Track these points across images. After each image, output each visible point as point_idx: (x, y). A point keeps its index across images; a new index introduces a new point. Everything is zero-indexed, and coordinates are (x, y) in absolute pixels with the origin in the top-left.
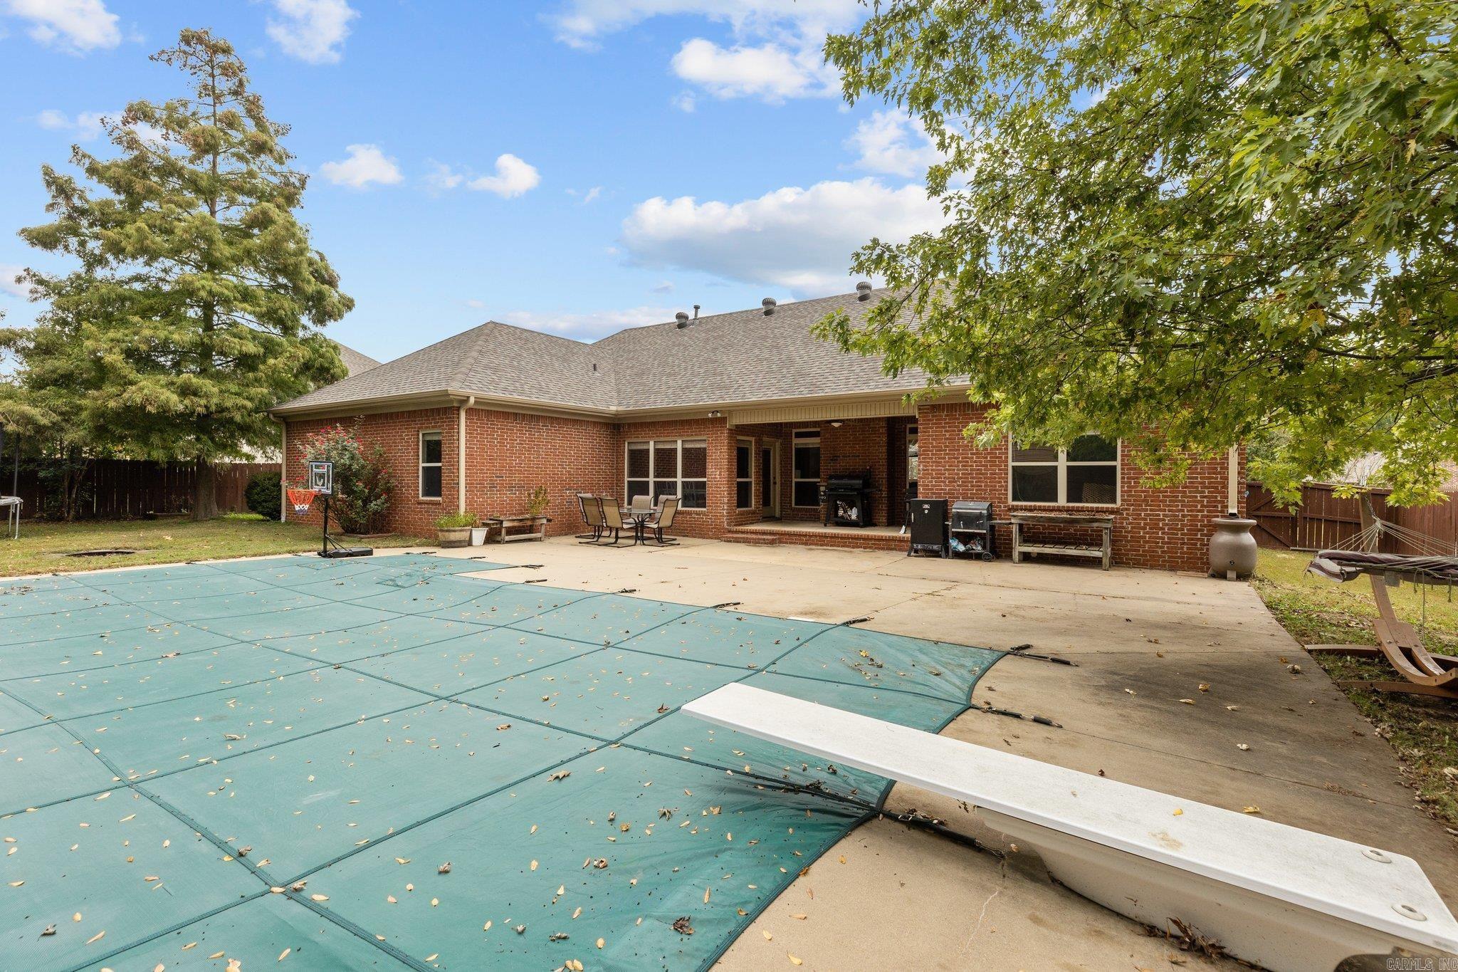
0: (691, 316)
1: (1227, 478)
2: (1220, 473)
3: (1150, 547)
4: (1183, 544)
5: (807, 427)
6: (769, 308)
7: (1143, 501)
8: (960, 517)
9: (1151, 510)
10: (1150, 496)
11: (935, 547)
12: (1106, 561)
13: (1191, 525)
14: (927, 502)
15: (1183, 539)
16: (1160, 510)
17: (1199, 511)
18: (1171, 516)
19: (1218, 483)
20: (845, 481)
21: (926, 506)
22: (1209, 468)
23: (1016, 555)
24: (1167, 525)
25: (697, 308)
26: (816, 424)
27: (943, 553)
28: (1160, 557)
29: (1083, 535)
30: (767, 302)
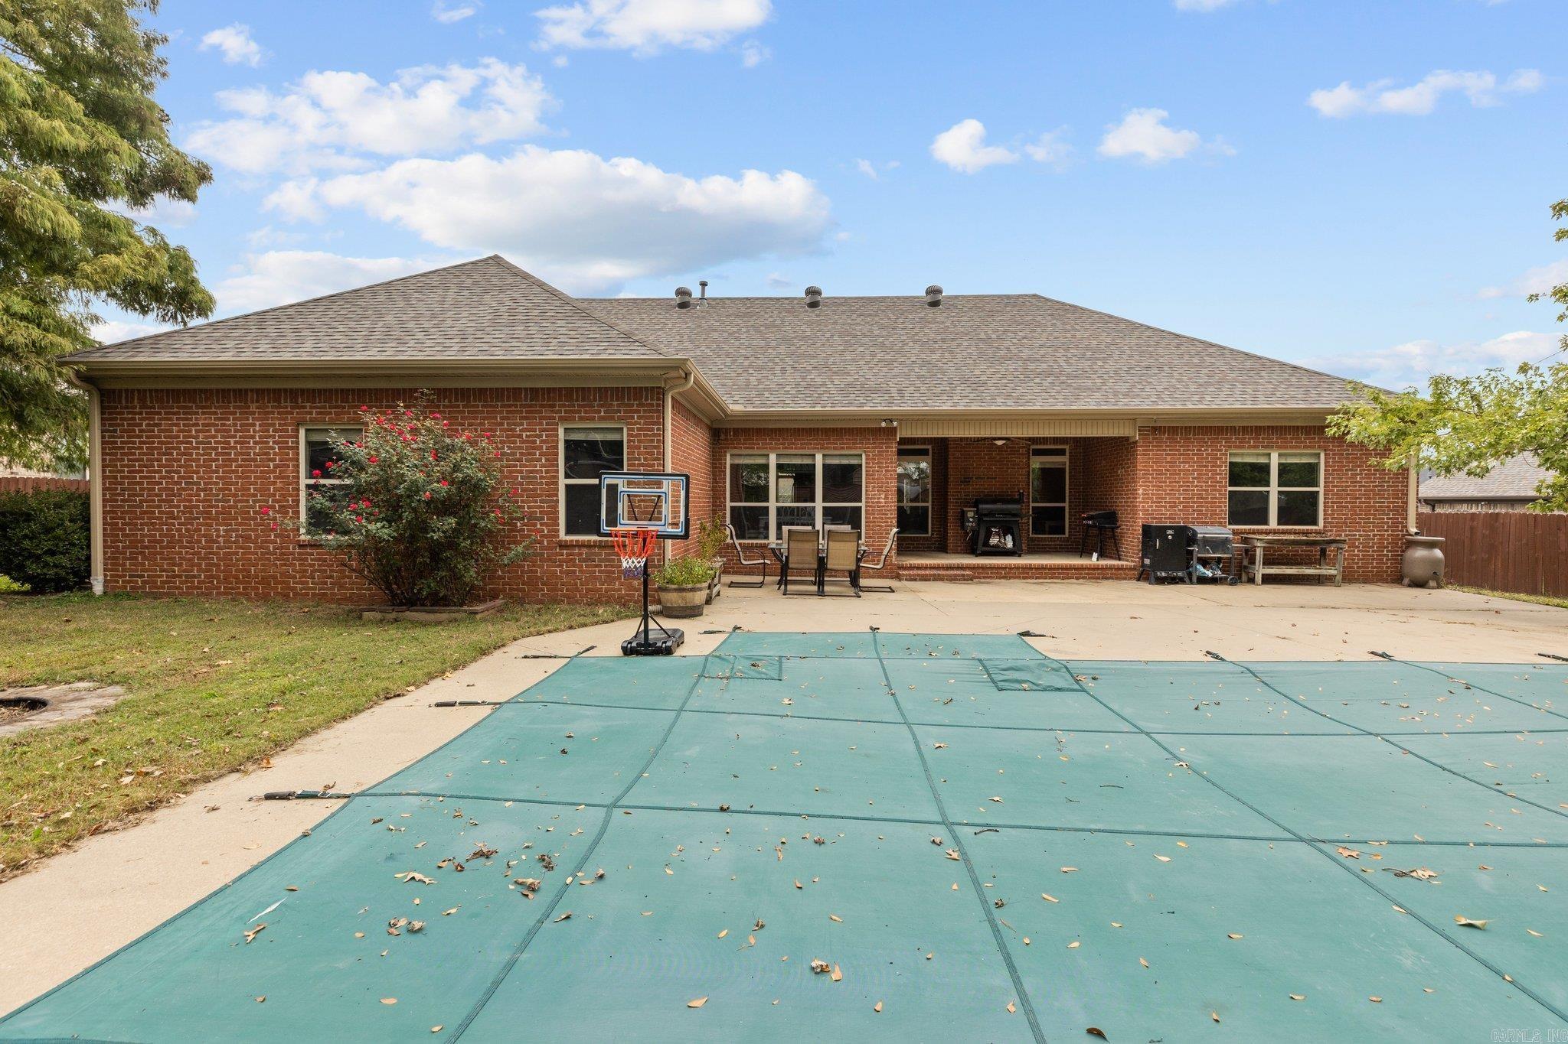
0: (696, 293)
1: (1406, 503)
2: (1401, 498)
3: (1349, 563)
4: (1373, 559)
5: (915, 444)
6: (813, 298)
7: (1344, 523)
8: (1208, 542)
9: (1350, 531)
10: (1350, 519)
11: (1180, 574)
12: (1339, 578)
13: (1379, 543)
14: (1170, 528)
15: (1373, 555)
16: (1357, 531)
17: (1386, 531)
18: (1365, 535)
19: (1400, 506)
20: (999, 506)
21: (1170, 532)
22: (1393, 494)
23: (1259, 578)
24: (1361, 543)
25: (704, 284)
26: (924, 441)
27: (1187, 579)
28: (1355, 571)
29: (1295, 555)
30: (812, 292)
